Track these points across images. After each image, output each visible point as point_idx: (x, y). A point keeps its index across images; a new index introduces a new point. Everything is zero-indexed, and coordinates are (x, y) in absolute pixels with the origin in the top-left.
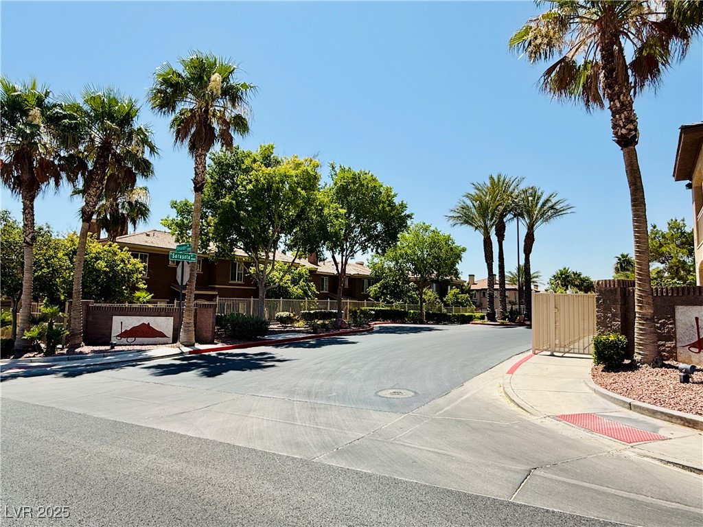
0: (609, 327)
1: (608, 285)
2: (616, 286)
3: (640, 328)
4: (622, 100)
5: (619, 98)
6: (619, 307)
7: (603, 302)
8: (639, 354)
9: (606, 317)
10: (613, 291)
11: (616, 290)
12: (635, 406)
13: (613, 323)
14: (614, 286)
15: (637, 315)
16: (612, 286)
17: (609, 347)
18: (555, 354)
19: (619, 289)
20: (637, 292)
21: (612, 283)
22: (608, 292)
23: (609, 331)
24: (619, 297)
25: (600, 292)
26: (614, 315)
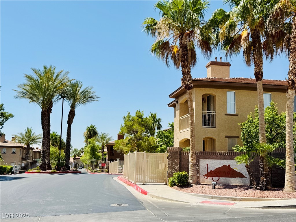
0: (174, 169)
1: (174, 150)
2: (178, 150)
3: (192, 169)
4: (188, 69)
5: (187, 68)
6: (178, 159)
7: (172, 157)
8: (191, 180)
9: (172, 164)
10: (176, 152)
11: (177, 152)
12: (214, 197)
13: (176, 167)
14: (177, 150)
15: (190, 163)
16: (176, 150)
17: (183, 177)
18: (145, 184)
19: (179, 151)
20: (190, 153)
21: (176, 149)
22: (174, 152)
23: (174, 171)
24: (178, 155)
25: (170, 152)
26: (176, 163)
